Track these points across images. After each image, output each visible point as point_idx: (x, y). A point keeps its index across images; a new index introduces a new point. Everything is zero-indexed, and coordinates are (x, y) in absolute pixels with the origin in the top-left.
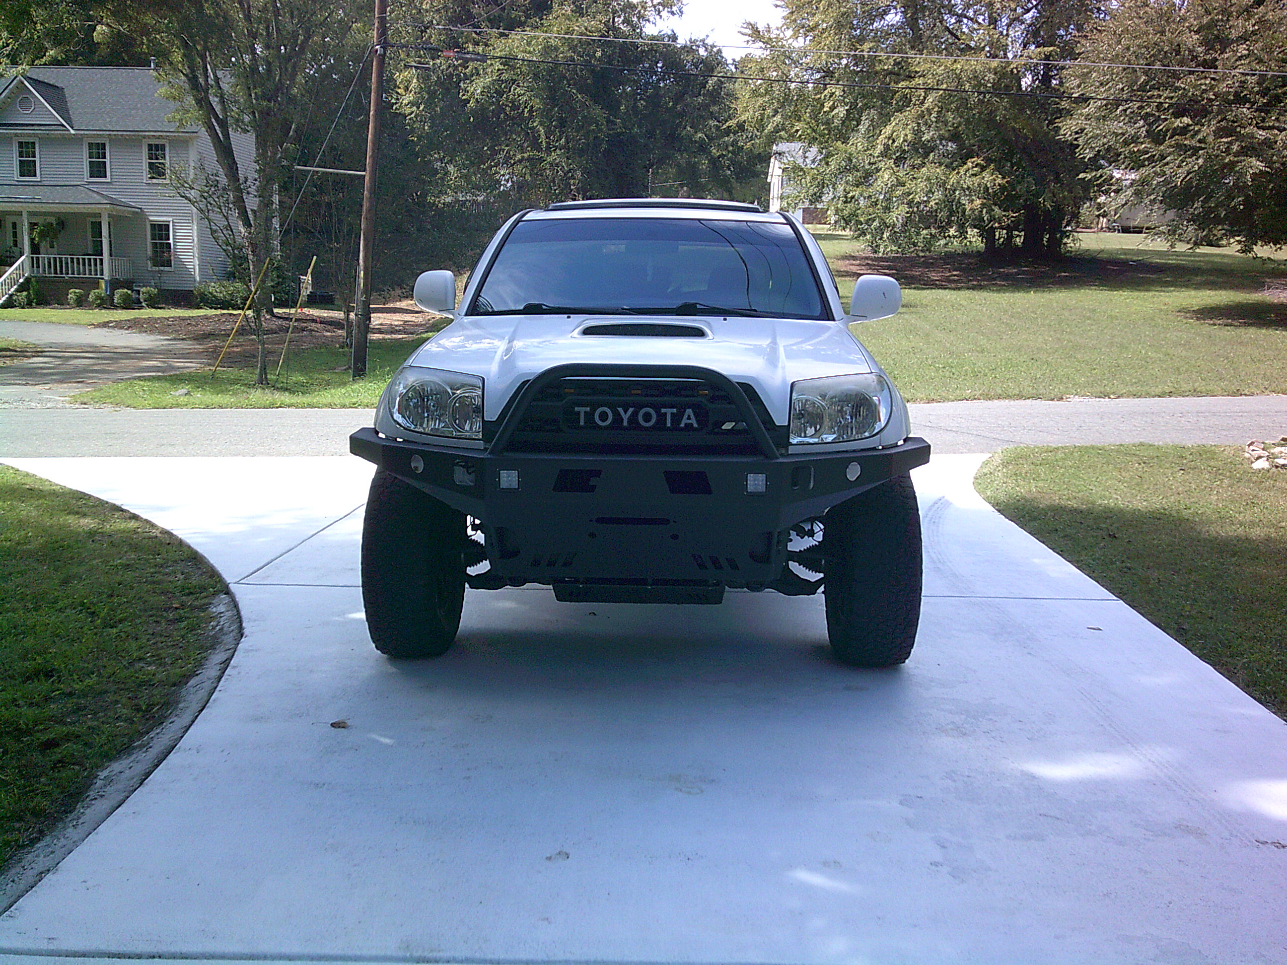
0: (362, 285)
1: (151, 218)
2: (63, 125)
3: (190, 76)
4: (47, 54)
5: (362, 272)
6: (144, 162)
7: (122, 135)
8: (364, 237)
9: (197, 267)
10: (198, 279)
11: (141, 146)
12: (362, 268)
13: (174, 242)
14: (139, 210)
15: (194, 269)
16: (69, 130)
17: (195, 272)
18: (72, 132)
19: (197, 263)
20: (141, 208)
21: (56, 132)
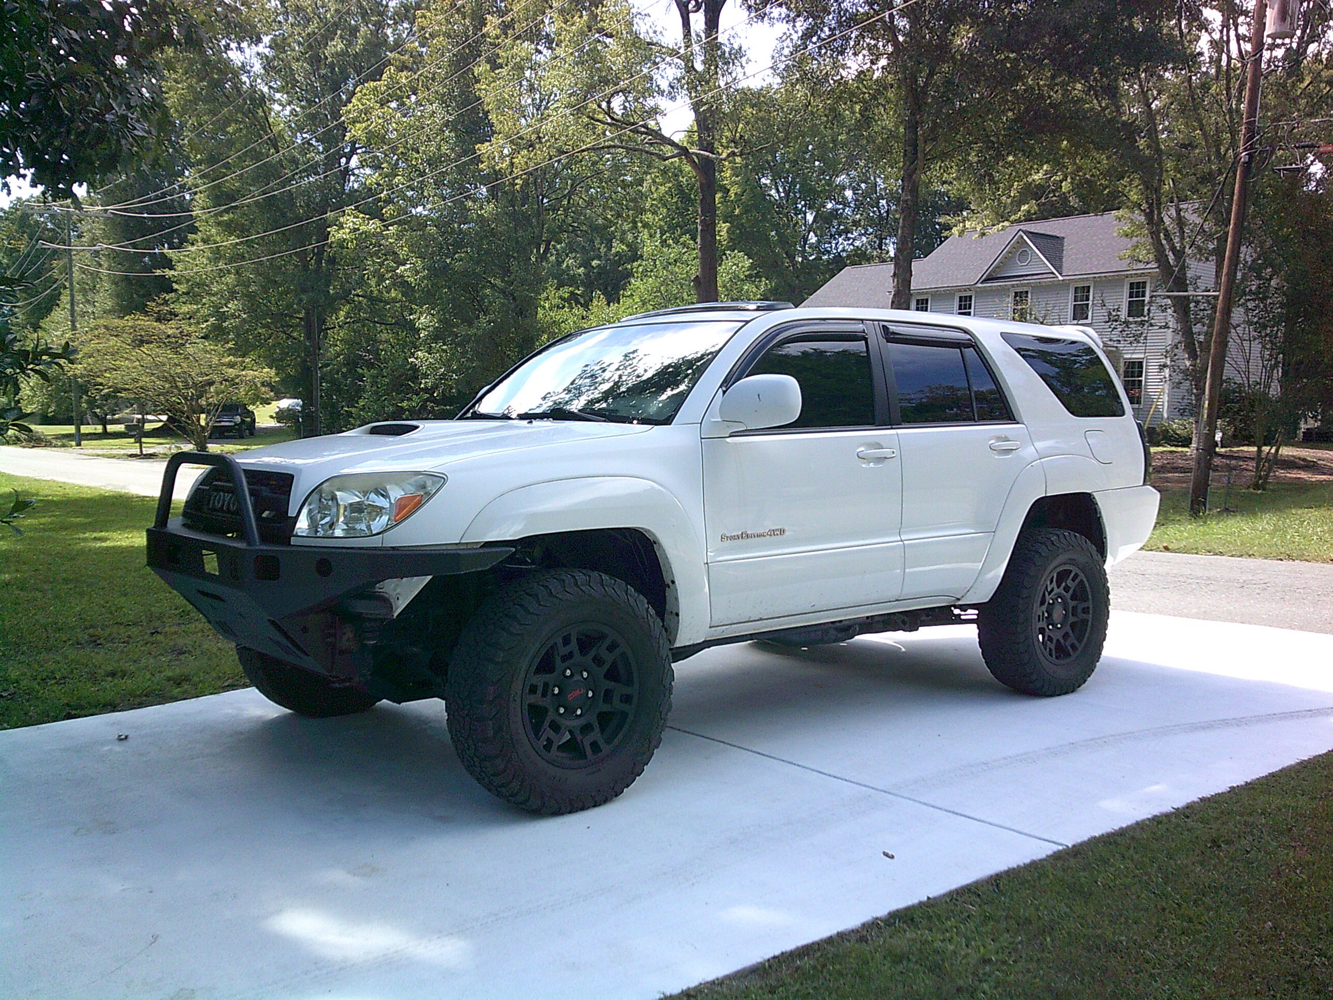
0: (1205, 416)
1: (1126, 356)
2: (1053, 273)
3: (1148, 211)
4: (1022, 209)
5: (1207, 402)
6: (1124, 300)
7: (1105, 277)
8: (1212, 364)
9: (1166, 404)
10: (1165, 415)
11: (1124, 286)
12: (1207, 397)
13: (1146, 379)
14: (1114, 349)
15: (1163, 405)
16: (1057, 277)
17: (1163, 408)
18: (1060, 278)
19: (1167, 399)
20: (1116, 347)
21: (1046, 280)
